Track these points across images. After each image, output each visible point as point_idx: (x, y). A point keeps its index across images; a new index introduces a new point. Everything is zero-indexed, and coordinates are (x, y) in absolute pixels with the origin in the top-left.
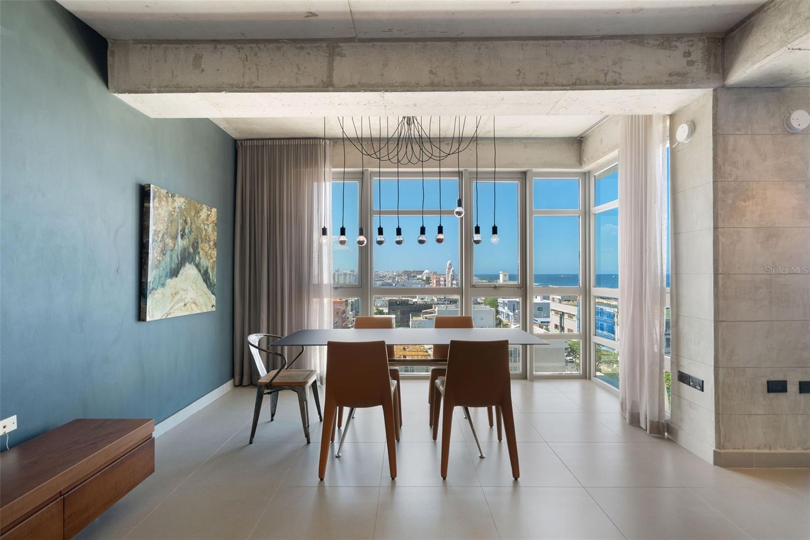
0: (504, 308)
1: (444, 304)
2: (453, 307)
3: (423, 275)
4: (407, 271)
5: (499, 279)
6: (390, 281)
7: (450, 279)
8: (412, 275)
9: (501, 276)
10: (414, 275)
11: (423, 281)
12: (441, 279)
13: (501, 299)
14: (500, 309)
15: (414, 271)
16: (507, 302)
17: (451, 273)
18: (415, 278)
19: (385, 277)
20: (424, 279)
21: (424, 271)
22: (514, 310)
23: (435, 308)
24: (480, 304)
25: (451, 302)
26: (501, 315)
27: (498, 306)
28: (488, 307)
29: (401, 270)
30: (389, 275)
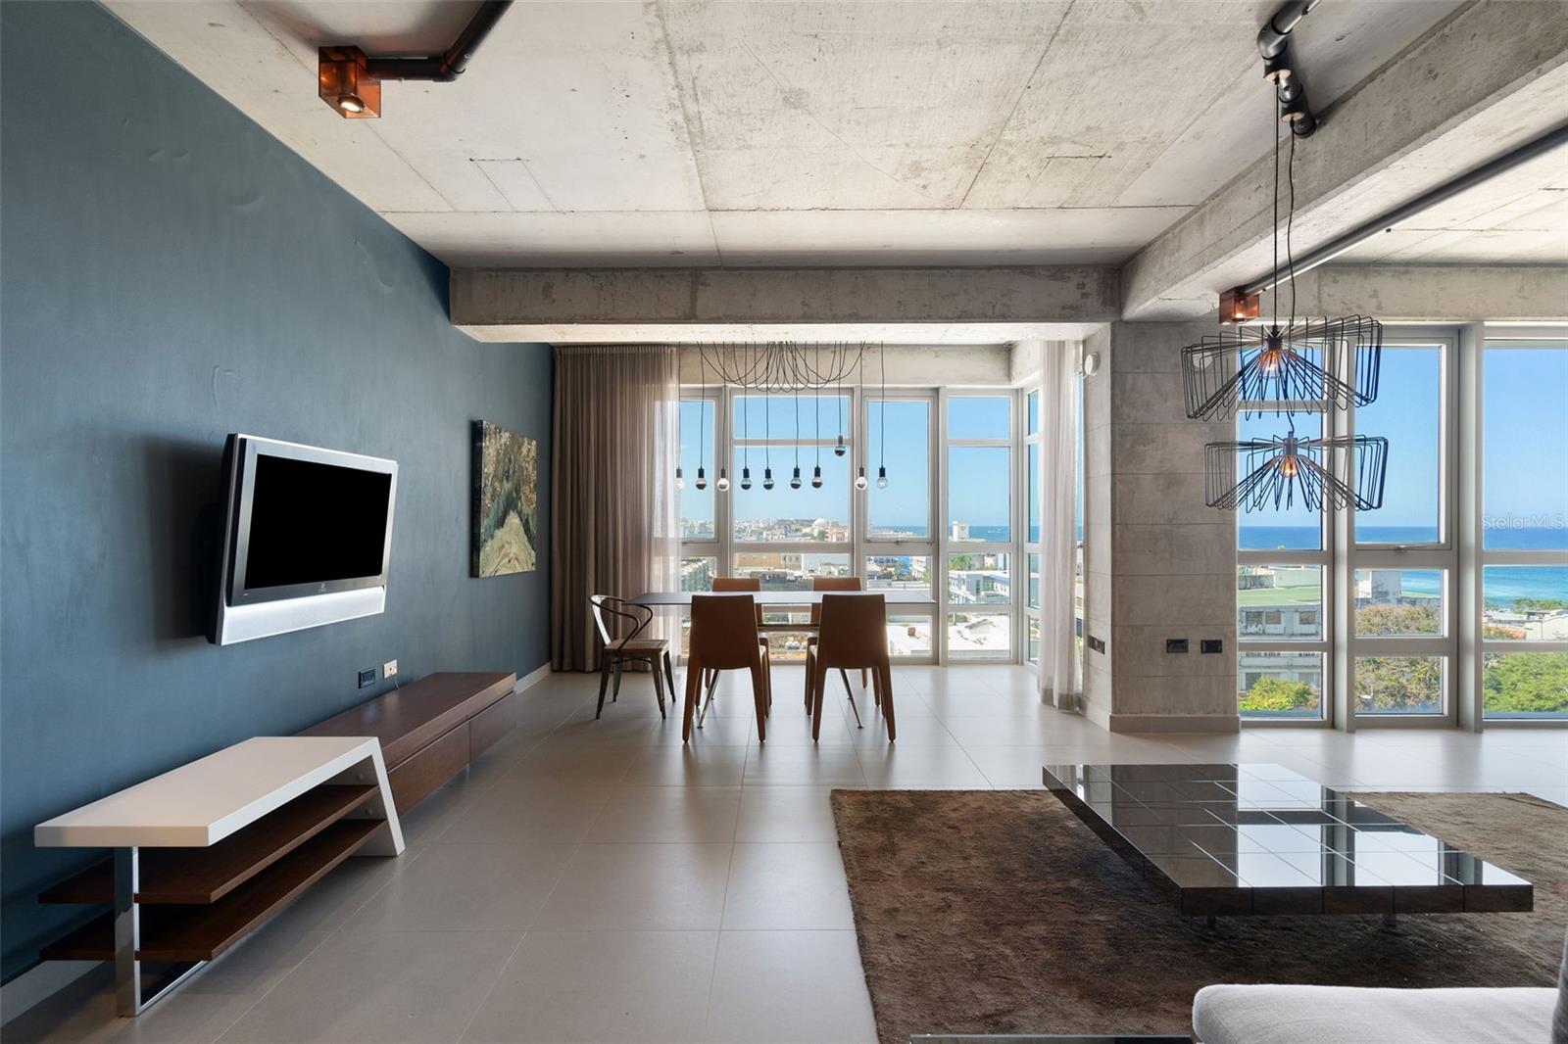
0: (960, 588)
3: (815, 529)
4: (782, 520)
5: (952, 535)
8: (793, 527)
9: (957, 530)
10: (797, 527)
11: (814, 538)
13: (954, 571)
14: (952, 588)
15: (797, 523)
16: (965, 577)
18: (799, 533)
19: (744, 531)
20: (816, 534)
21: (814, 522)
22: (978, 591)
24: (915, 579)
26: (954, 599)
29: (773, 520)
30: (750, 526)
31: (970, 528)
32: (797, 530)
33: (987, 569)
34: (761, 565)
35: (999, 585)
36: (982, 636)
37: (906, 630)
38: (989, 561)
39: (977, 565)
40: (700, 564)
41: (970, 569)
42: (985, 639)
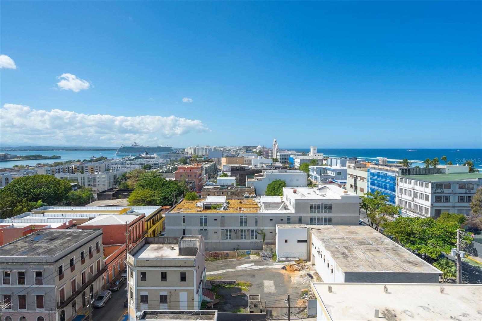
0: (313, 173)
1: (271, 169)
2: (277, 172)
3: (257, 150)
4: (245, 146)
5: (310, 152)
6: (234, 153)
7: (275, 152)
9: (312, 150)
10: (250, 149)
11: (257, 153)
12: (269, 152)
13: (311, 166)
14: (311, 173)
15: (251, 147)
16: (315, 168)
17: (276, 148)
18: (251, 151)
19: (231, 150)
20: (258, 152)
21: (257, 146)
22: (321, 174)
23: (264, 172)
24: (296, 169)
25: (275, 168)
26: (311, 177)
27: (309, 171)
28: (302, 172)
29: (242, 146)
30: (233, 149)
31: (317, 149)
32: (250, 150)
33: (324, 165)
34: (236, 163)
35: (329, 172)
36: (324, 193)
37: (293, 190)
38: (325, 162)
39: (320, 163)
40: (213, 163)
41: (317, 165)
42: (325, 194)
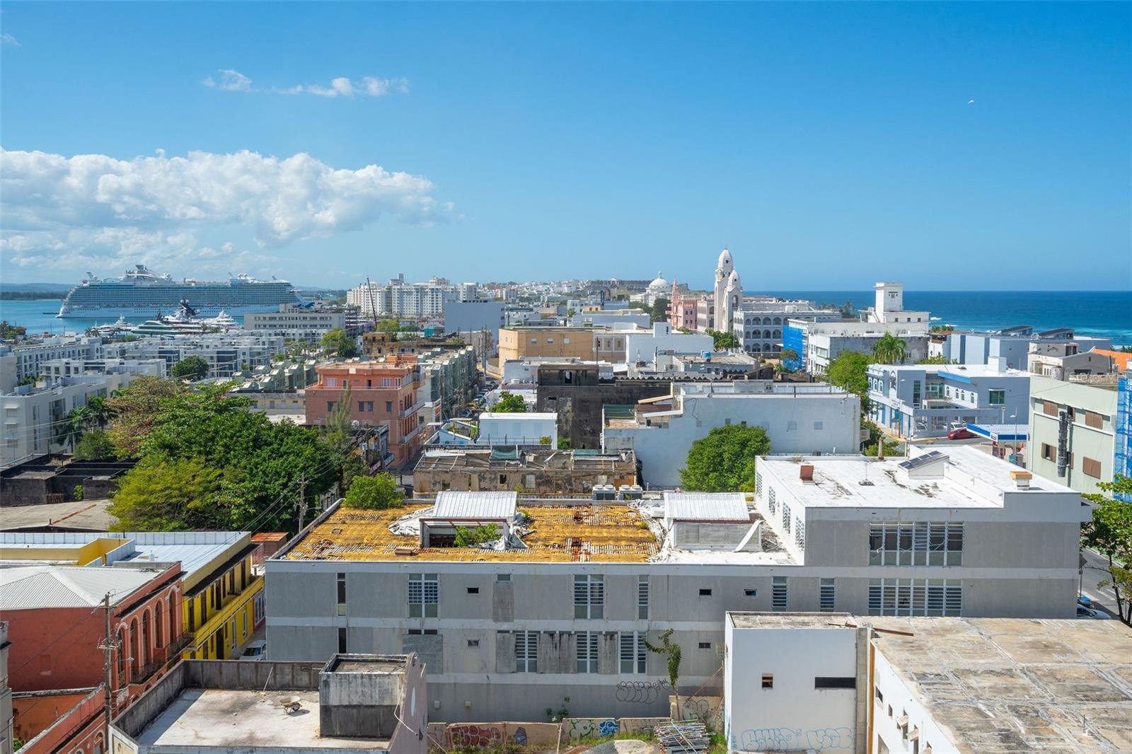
0: (887, 395)
1: (705, 380)
2: (732, 390)
3: (648, 295)
5: (874, 306)
6: (552, 310)
7: (725, 305)
8: (615, 292)
9: (880, 297)
10: (622, 292)
11: (647, 309)
12: (700, 305)
13: (877, 366)
14: (875, 395)
15: (621, 283)
16: (895, 375)
17: (729, 289)
18: (624, 303)
20: (651, 304)
21: (650, 282)
22: (917, 399)
23: (677, 391)
24: (813, 380)
25: (725, 373)
26: (877, 413)
27: (867, 386)
28: (839, 390)
29: (582, 280)
30: (547, 292)
32: (620, 298)
33: (932, 362)
34: (561, 353)
36: (930, 482)
37: (797, 467)
38: (936, 349)
39: (915, 354)
40: (462, 352)
41: (902, 363)
42: (936, 487)
